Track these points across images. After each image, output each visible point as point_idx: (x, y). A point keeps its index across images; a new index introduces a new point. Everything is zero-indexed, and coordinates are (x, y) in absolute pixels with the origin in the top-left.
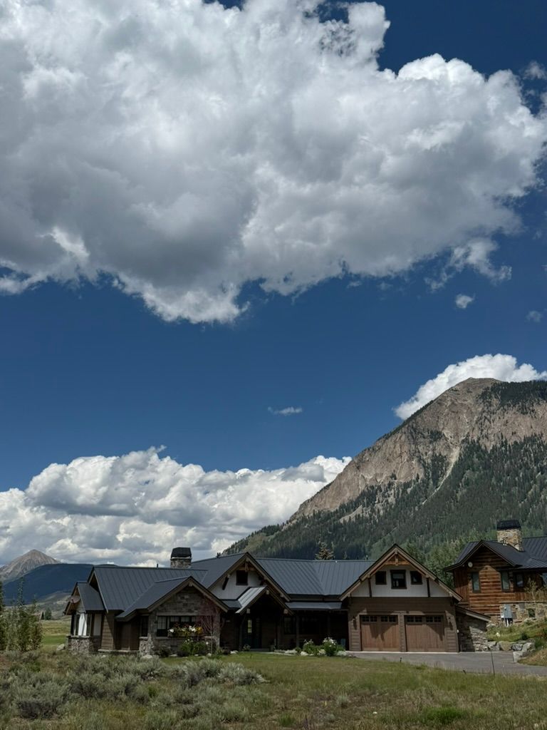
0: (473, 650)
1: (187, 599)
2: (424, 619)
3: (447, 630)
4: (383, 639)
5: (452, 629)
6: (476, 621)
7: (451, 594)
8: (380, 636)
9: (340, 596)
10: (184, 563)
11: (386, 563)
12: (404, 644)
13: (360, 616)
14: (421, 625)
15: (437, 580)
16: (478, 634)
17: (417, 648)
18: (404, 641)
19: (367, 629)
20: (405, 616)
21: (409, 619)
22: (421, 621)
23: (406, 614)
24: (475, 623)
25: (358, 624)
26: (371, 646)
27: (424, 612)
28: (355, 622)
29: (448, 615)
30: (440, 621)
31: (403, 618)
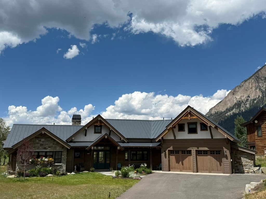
0: (243, 172)
1: (43, 142)
2: (209, 153)
3: (224, 160)
4: (183, 164)
5: (227, 159)
6: (246, 153)
7: (226, 136)
8: (181, 162)
9: (155, 139)
10: (77, 123)
11: (183, 118)
12: (195, 168)
13: (168, 150)
14: (207, 156)
15: (216, 127)
16: (247, 162)
17: (204, 170)
18: (195, 166)
19: (173, 158)
20: (196, 150)
21: (199, 153)
22: (207, 154)
23: (197, 149)
24: (245, 155)
25: (167, 155)
26: (175, 169)
27: (208, 148)
28: (165, 154)
29: (225, 150)
30: (219, 154)
31: (195, 152)
